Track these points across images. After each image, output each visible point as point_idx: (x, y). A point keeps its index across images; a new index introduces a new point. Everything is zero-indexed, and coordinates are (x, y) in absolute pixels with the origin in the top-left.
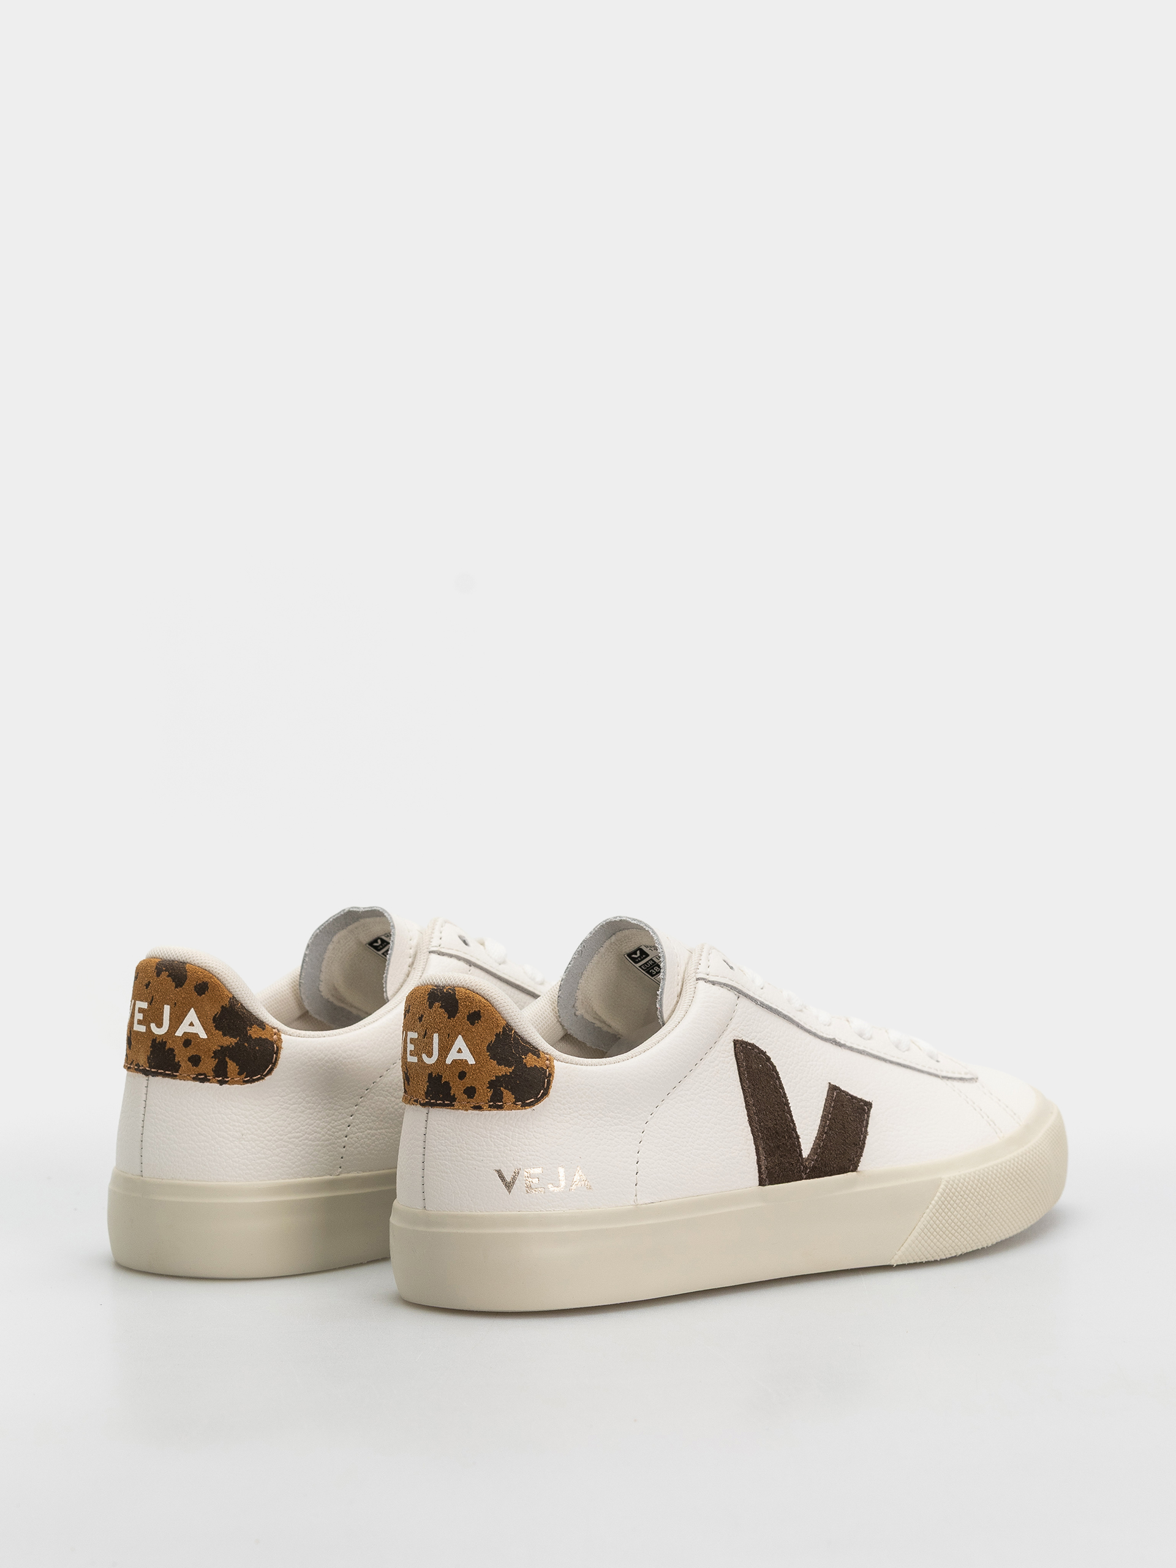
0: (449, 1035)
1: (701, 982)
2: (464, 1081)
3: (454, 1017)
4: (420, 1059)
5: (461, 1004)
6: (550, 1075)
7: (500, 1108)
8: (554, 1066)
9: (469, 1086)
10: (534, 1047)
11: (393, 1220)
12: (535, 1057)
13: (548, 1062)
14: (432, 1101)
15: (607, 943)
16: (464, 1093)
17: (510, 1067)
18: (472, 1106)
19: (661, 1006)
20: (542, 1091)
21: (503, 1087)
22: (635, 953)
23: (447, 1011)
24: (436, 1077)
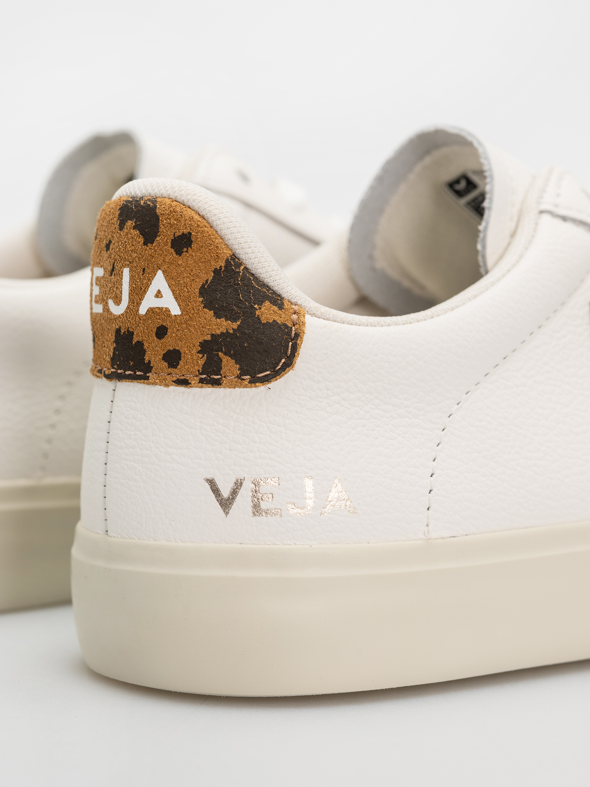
0: (144, 270)
1: (546, 218)
2: (163, 340)
3: (152, 243)
4: (106, 309)
5: (163, 222)
6: (297, 335)
7: (217, 383)
8: (304, 324)
9: (171, 349)
10: (274, 293)
11: (75, 552)
12: (275, 308)
13: (295, 317)
14: (119, 371)
15: (418, 168)
16: (163, 359)
17: (234, 320)
18: (175, 379)
19: (484, 247)
20: (283, 361)
21: (222, 351)
22: (457, 181)
23: (143, 233)
24: (126, 334)
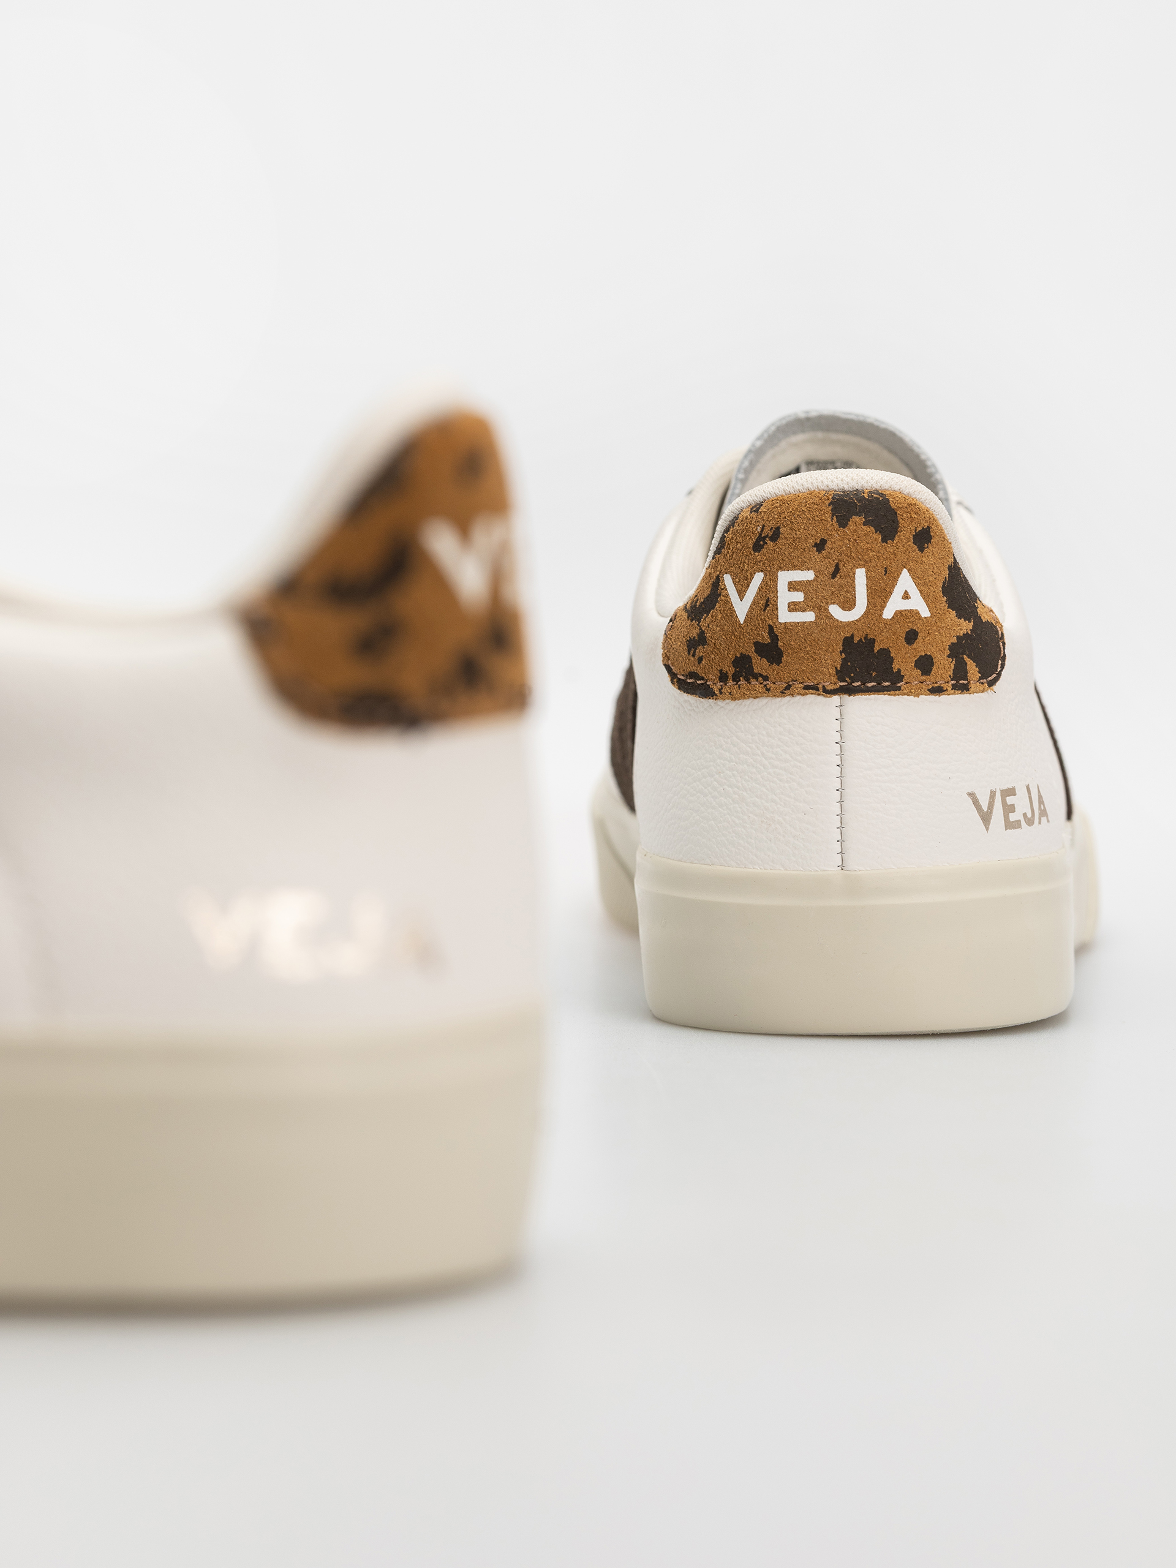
0: (884, 570)
2: (915, 646)
3: (893, 540)
4: (825, 616)
5: (901, 516)
6: (1002, 634)
7: (965, 689)
9: (923, 654)
14: (855, 684)
16: (915, 666)
17: (968, 620)
18: (927, 687)
21: (965, 654)
23: (878, 529)
24: (862, 642)
